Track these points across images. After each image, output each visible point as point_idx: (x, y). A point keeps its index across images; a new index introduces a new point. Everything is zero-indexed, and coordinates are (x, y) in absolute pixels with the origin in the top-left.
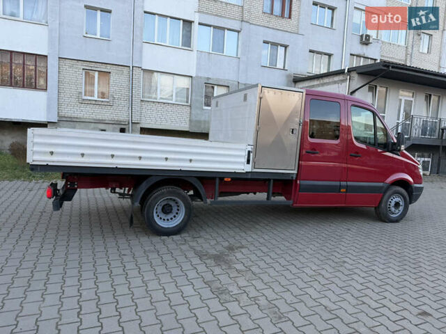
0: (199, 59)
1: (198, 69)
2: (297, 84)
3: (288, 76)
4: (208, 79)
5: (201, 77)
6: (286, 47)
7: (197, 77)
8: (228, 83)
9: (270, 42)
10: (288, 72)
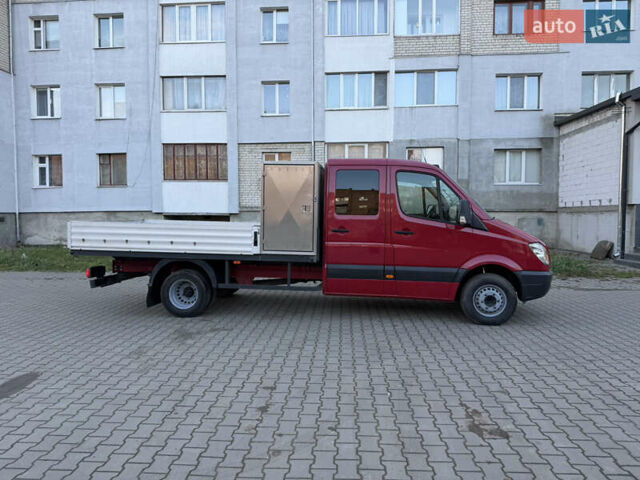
0: (397, 118)
1: (396, 131)
2: (562, 128)
3: (545, 119)
4: (411, 141)
5: (401, 141)
6: (539, 76)
7: (395, 141)
8: (442, 142)
9: (509, 75)
10: (543, 114)
